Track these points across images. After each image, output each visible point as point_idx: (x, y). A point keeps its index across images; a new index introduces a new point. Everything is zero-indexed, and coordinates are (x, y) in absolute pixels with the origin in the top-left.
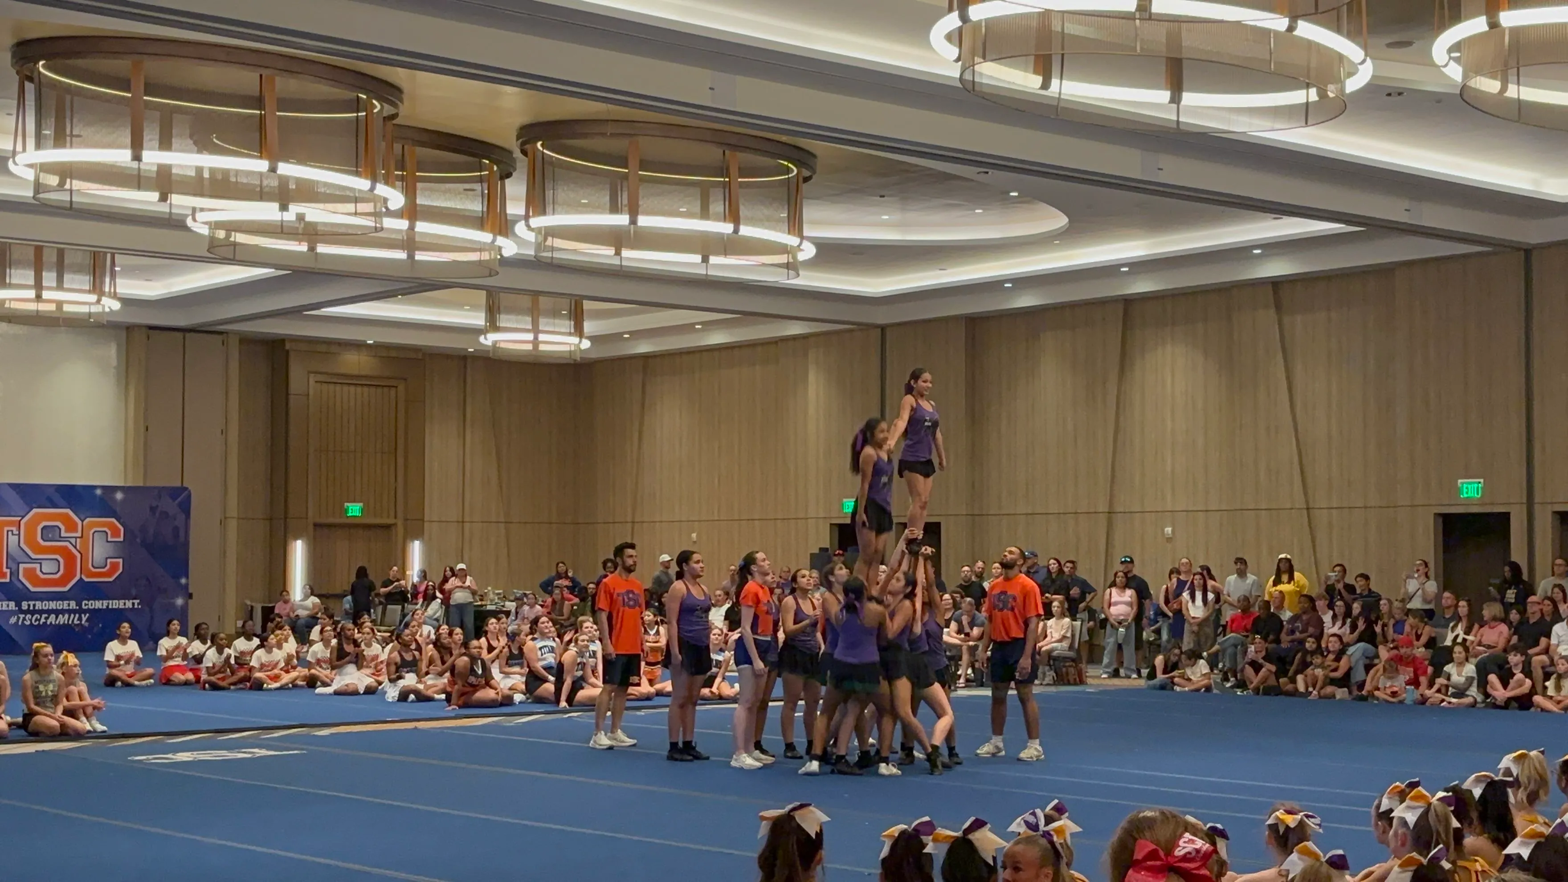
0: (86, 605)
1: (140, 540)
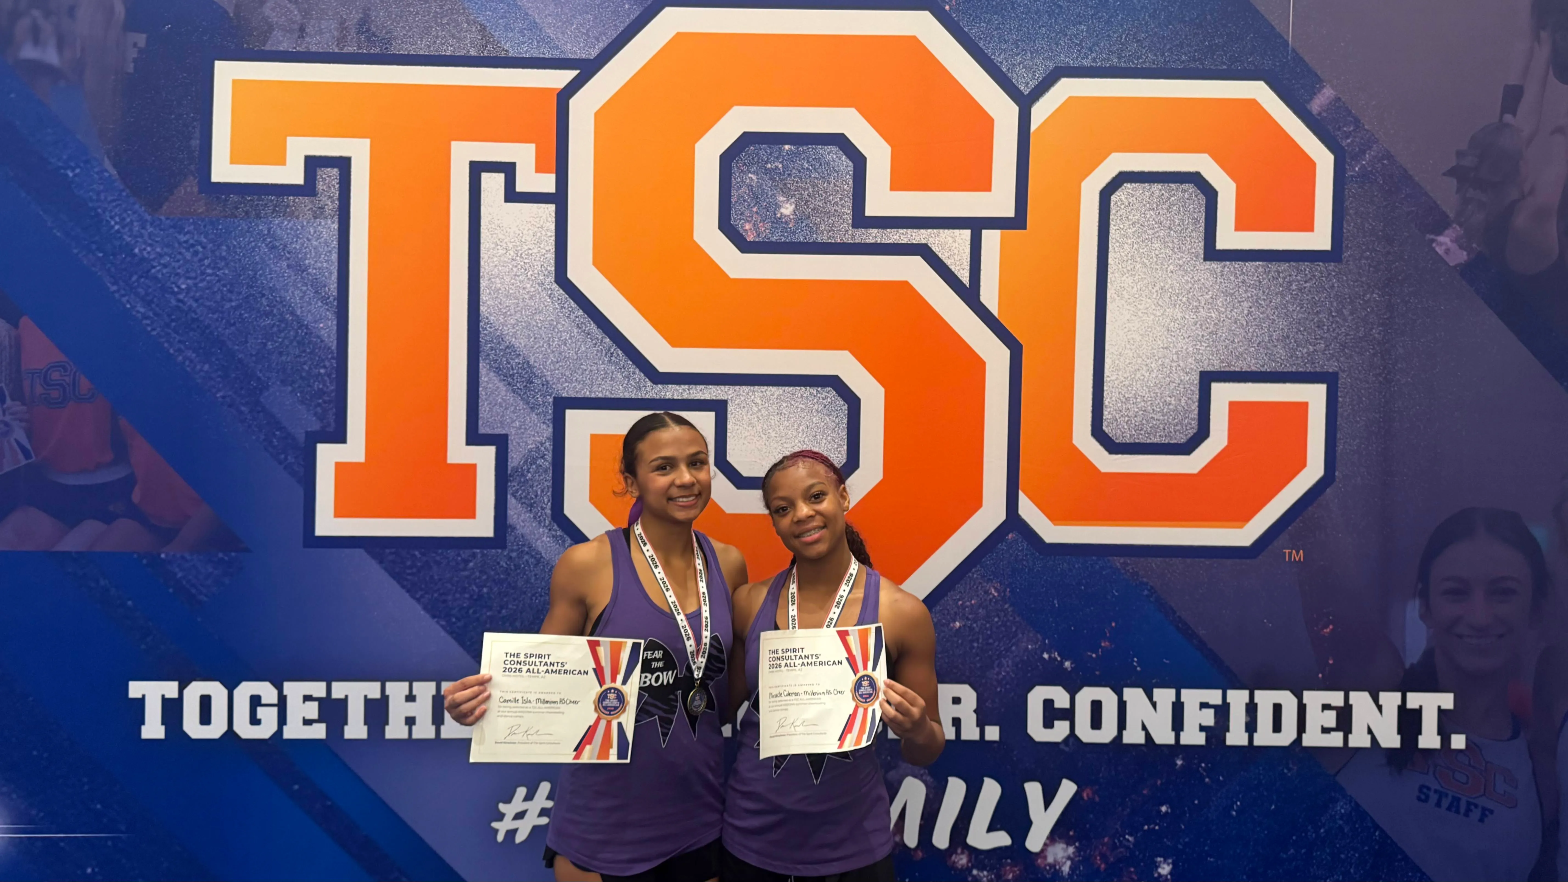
0: (1051, 714)
1: (1461, 247)
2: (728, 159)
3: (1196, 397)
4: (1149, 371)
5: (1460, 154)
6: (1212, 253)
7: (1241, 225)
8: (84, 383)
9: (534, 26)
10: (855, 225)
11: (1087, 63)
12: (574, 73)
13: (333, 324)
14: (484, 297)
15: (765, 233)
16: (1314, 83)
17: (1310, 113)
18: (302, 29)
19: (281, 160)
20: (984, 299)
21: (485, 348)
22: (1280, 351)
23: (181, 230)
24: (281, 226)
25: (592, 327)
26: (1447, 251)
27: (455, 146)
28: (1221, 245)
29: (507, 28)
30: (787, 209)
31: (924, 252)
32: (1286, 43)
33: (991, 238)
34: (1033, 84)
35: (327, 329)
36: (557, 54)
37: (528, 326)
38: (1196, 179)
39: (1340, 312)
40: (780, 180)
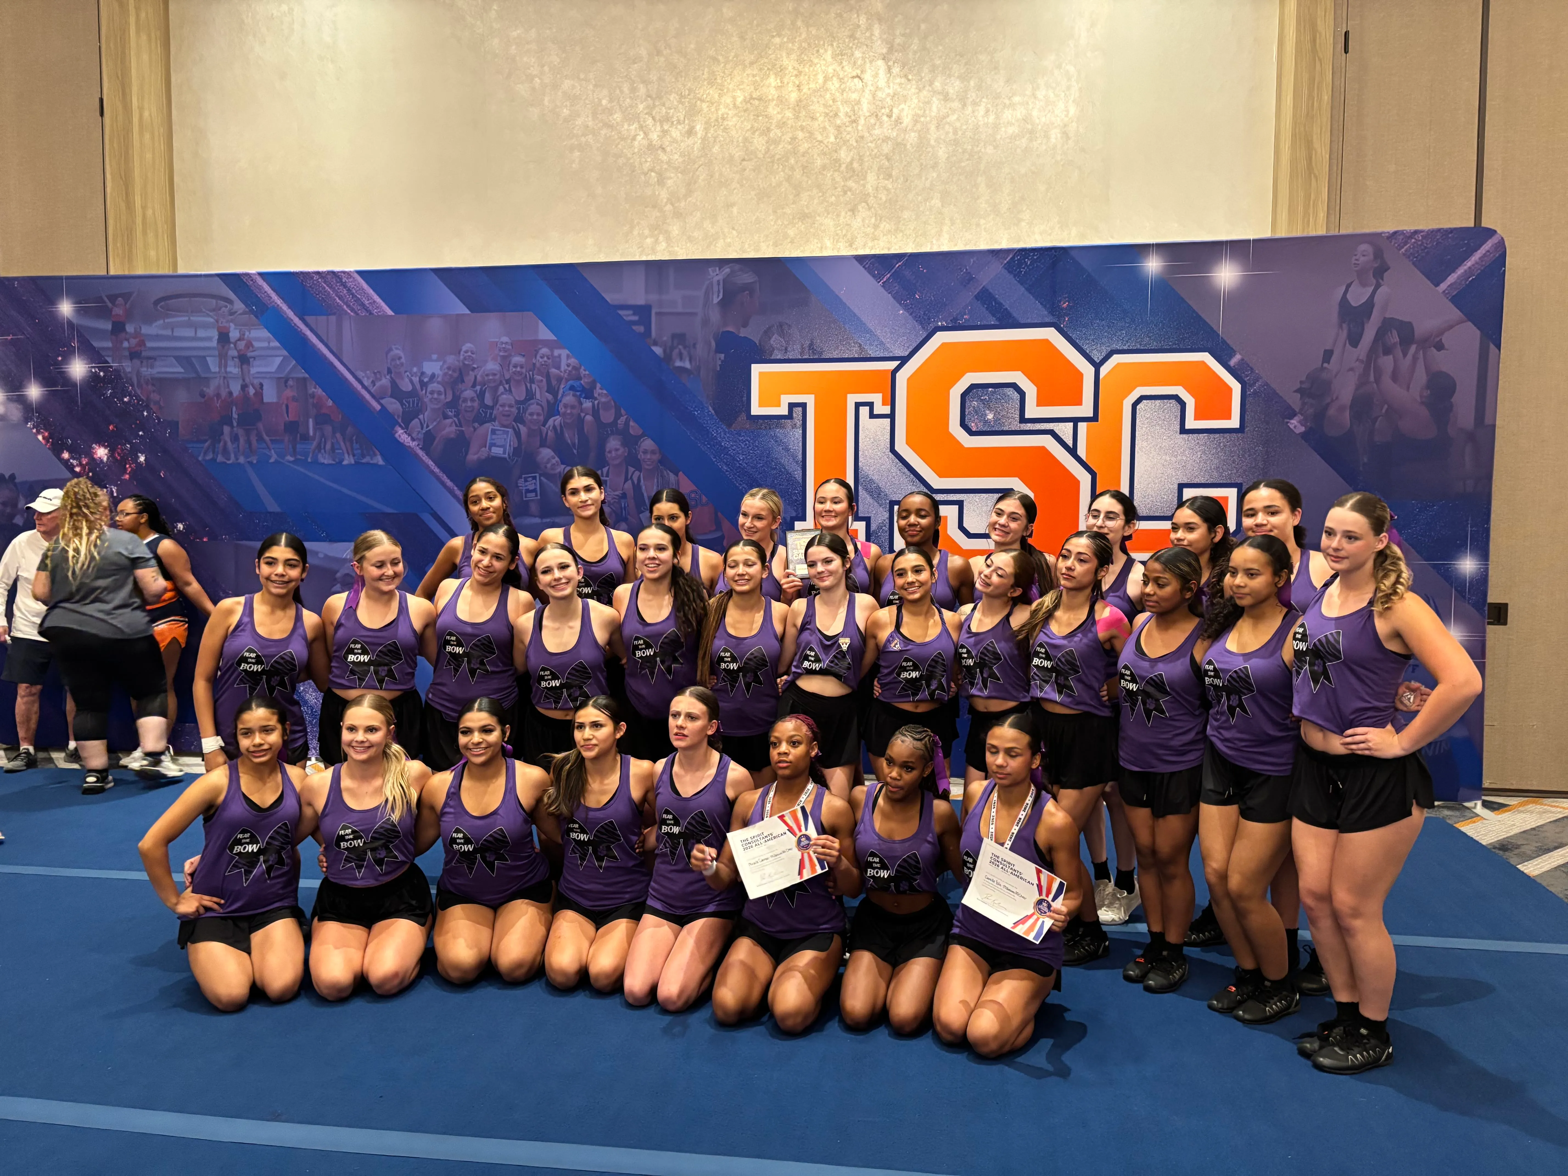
1: (1302, 425)
2: (964, 396)
3: (1176, 495)
4: (1155, 484)
5: (1301, 382)
6: (1183, 430)
7: (1197, 417)
8: (704, 499)
9: (882, 343)
10: (1021, 422)
11: (1125, 348)
12: (898, 362)
13: (800, 472)
14: (860, 459)
15: (981, 427)
16: (1232, 353)
17: (1229, 366)
18: (786, 349)
19: (778, 405)
20: (1079, 453)
21: (861, 480)
22: (1215, 474)
23: (740, 435)
24: (779, 432)
25: (906, 470)
26: (1295, 427)
27: (849, 396)
28: (1188, 426)
29: (871, 345)
30: (990, 416)
31: (1052, 433)
32: (1218, 335)
33: (1082, 426)
34: (1101, 357)
35: (798, 475)
36: (891, 355)
37: (879, 471)
38: (1176, 398)
39: (1243, 456)
40: (987, 405)
